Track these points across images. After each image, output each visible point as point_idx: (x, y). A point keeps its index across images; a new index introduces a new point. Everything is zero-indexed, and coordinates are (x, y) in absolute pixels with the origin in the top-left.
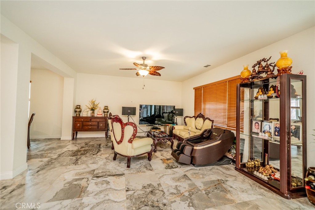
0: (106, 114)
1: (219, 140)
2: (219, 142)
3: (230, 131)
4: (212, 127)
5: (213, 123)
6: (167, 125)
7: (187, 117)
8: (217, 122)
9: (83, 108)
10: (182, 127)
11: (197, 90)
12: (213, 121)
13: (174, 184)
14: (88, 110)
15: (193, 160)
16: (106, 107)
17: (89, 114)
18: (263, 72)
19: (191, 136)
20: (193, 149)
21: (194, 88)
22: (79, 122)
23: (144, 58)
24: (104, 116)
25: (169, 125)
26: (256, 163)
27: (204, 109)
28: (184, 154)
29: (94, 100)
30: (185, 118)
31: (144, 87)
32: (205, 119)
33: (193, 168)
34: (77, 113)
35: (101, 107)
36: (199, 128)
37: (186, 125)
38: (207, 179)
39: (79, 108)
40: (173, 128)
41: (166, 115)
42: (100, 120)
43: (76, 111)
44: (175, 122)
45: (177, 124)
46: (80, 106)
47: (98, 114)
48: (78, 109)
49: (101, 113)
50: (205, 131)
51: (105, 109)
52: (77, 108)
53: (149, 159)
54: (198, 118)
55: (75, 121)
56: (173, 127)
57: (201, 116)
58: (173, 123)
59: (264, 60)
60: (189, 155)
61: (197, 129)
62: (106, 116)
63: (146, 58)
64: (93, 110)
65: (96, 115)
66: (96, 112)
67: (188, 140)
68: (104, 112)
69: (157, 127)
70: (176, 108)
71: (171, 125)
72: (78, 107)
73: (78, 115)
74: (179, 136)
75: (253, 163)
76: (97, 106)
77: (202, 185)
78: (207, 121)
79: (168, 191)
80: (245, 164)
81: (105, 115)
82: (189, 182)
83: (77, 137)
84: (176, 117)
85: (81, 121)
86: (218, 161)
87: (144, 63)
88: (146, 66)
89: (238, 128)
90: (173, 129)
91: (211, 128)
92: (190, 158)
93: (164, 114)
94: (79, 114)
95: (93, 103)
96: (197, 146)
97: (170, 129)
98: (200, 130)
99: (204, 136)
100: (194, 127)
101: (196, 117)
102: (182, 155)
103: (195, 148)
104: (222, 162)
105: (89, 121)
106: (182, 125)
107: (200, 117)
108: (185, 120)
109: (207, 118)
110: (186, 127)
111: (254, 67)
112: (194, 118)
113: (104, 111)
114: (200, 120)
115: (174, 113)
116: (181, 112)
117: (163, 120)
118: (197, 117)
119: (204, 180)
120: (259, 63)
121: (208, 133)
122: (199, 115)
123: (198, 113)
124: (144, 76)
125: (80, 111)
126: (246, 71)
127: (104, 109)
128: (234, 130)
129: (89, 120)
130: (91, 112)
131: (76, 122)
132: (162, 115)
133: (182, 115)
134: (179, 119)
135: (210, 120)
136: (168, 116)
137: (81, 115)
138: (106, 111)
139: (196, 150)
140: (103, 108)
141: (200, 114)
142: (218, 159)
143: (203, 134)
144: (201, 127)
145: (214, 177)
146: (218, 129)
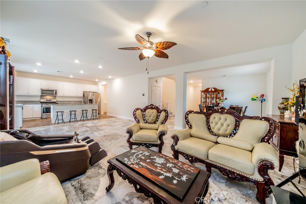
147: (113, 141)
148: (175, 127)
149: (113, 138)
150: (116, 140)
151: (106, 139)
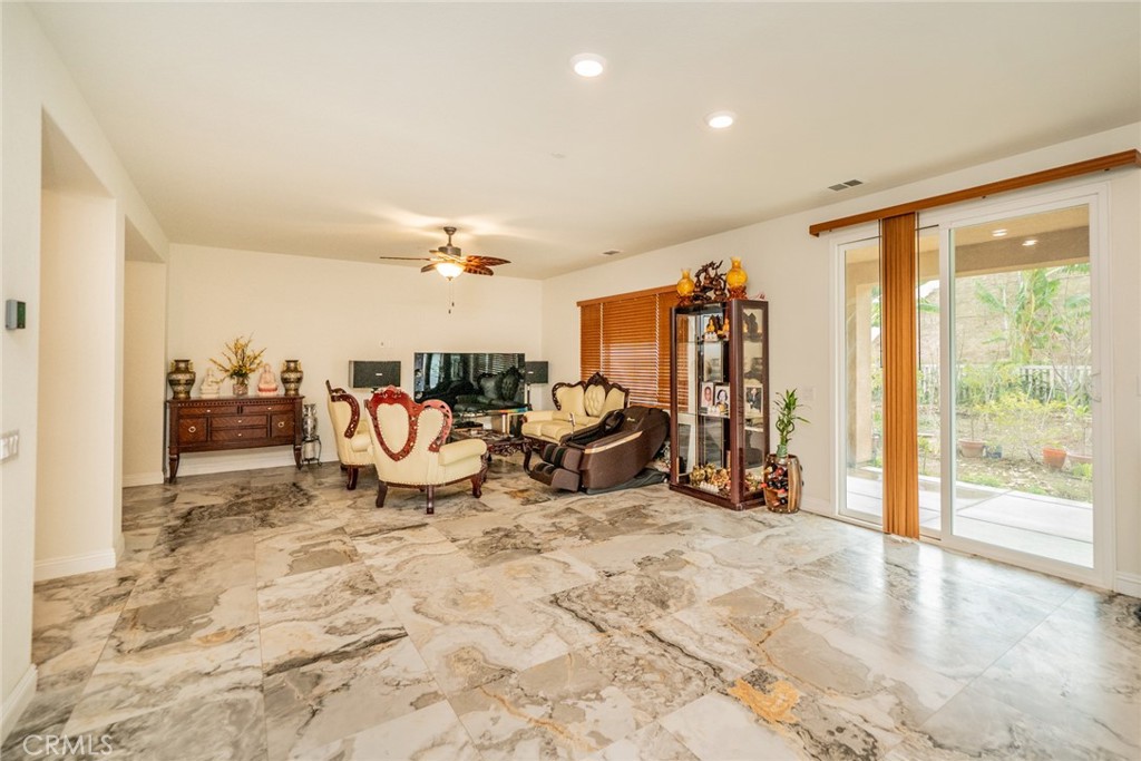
0: (293, 386)
1: (639, 431)
2: (638, 434)
3: (661, 411)
4: (625, 404)
5: (627, 395)
6: (502, 411)
7: (561, 385)
8: (636, 394)
9: (200, 369)
10: (548, 415)
11: (587, 308)
12: (627, 392)
13: (550, 522)
14: (222, 375)
15: (584, 480)
16: (292, 365)
17: (227, 389)
18: (711, 289)
19: (576, 429)
20: (583, 455)
21: (579, 304)
22: (195, 421)
23: (450, 231)
24: (286, 394)
25: (508, 411)
26: (709, 470)
27: (608, 362)
28: (563, 468)
29: (242, 342)
30: (555, 389)
31: (452, 309)
32: (608, 387)
33: (585, 496)
34: (181, 388)
35: (274, 363)
36: (595, 413)
37: (558, 407)
38: (613, 507)
39: (187, 371)
40: (521, 421)
41: (490, 385)
42: (277, 408)
43: (172, 383)
44: (526, 402)
45: (530, 409)
46: (187, 361)
47: (260, 390)
48: (179, 373)
49: (273, 386)
50: (610, 415)
51: (288, 370)
52: (178, 370)
53: (476, 493)
54: (591, 387)
55: (180, 417)
56: (520, 417)
57: (599, 380)
58: (521, 406)
59: (712, 264)
60: (575, 469)
61: (588, 415)
62: (293, 392)
63: (454, 230)
64: (240, 374)
65: (252, 393)
66: (253, 380)
67: (570, 440)
68: (285, 381)
69: (472, 420)
70: (526, 360)
71: (514, 412)
72: (182, 365)
73: (182, 396)
74: (543, 438)
75: (703, 472)
76: (257, 361)
77: (604, 517)
78: (614, 392)
79: (539, 530)
80: (688, 476)
81: (287, 390)
82: (579, 516)
83: (178, 475)
84: (527, 388)
85: (204, 415)
86: (636, 477)
87: (450, 245)
88: (457, 252)
89: (676, 402)
90: (520, 424)
91: (622, 407)
92: (575, 478)
93: (482, 382)
94: (188, 393)
95: (240, 349)
96: (591, 447)
97: (511, 422)
98: (597, 417)
99: (607, 427)
100: (582, 413)
101: (585, 385)
102: (558, 471)
103: (587, 451)
104: (644, 480)
105: (232, 415)
106: (545, 409)
107: (596, 384)
108: (554, 395)
109: (614, 386)
110: (559, 415)
111: (698, 276)
112: (580, 388)
113: (286, 376)
114: (598, 391)
115: (521, 377)
116: (541, 372)
117: (481, 399)
118: (590, 383)
119: (608, 510)
120: (705, 269)
121: (616, 419)
122: (592, 378)
123: (592, 373)
124: (450, 279)
125: (190, 383)
126: (685, 281)
127: (284, 372)
128: (667, 407)
129: (234, 410)
130: (234, 381)
131: (182, 421)
132: (475, 384)
133: (546, 382)
134: (536, 393)
135: (620, 388)
136: (499, 387)
137: (194, 395)
138: (293, 376)
139: (589, 455)
140: (277, 368)
141: (598, 374)
142: (636, 473)
143: (604, 423)
144: (599, 408)
145: (628, 504)
146: (638, 410)
147: (510, 526)
148: (112, 564)
149: (507, 536)
150: (498, 530)
151: (532, 534)
